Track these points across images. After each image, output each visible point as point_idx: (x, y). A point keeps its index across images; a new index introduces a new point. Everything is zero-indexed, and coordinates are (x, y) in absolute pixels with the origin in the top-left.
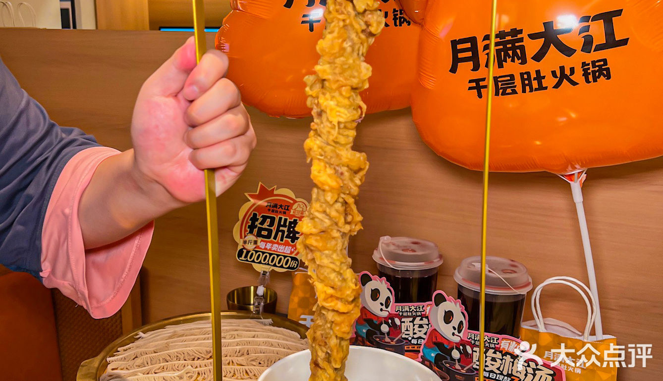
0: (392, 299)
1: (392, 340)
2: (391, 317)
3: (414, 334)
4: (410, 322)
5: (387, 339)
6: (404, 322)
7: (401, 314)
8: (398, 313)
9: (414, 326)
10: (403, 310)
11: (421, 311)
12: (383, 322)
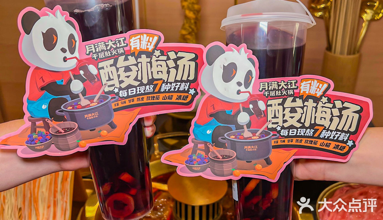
0: (77, 37)
1: (91, 100)
2: (82, 65)
3: (121, 82)
4: (111, 66)
5: (84, 102)
6: (103, 68)
7: (95, 56)
8: (90, 56)
9: (117, 72)
10: (97, 51)
11: (123, 47)
12: (72, 78)
